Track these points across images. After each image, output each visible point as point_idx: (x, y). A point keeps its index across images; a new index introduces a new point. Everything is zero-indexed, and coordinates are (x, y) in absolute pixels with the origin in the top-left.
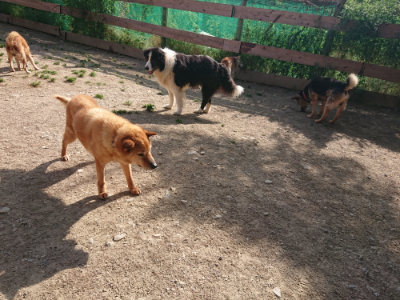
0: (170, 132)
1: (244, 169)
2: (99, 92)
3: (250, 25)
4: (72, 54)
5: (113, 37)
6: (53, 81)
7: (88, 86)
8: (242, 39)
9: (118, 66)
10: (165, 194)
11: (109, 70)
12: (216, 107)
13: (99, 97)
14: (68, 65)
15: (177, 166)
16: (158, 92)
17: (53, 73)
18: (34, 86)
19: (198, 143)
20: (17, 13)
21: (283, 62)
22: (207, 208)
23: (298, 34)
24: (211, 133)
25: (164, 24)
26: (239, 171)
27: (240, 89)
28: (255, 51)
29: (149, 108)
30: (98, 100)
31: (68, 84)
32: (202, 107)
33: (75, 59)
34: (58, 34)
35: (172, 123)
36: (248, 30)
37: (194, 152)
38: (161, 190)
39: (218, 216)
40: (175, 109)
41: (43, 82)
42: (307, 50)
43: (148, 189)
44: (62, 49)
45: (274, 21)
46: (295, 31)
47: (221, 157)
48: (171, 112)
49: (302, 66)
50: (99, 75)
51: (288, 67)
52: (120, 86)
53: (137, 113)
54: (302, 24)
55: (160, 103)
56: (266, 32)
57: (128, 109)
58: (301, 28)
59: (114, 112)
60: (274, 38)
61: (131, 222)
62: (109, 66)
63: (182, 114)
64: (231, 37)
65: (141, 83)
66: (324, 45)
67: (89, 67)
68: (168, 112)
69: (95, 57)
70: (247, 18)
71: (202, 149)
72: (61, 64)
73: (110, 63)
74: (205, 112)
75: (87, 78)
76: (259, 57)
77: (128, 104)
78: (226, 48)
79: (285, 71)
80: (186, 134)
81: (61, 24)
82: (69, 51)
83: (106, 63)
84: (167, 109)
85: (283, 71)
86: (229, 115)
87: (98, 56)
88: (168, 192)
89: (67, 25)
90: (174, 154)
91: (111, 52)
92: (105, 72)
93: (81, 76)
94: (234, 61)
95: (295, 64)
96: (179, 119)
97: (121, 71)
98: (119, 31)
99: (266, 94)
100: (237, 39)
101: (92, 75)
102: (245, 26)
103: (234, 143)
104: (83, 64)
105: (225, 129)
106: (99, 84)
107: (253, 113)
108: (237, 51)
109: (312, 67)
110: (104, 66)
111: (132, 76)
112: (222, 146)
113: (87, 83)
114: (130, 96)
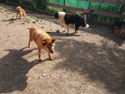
0: (64, 39)
2: (43, 26)
3: (93, 4)
4: (36, 15)
5: (48, 9)
6: (29, 22)
7: (39, 24)
8: (90, 9)
9: (49, 18)
10: (61, 60)
11: (47, 19)
13: (42, 27)
14: (34, 18)
15: (66, 51)
17: (29, 20)
18: (23, 24)
19: (73, 43)
20: (21, 3)
21: (105, 16)
22: (76, 66)
23: (110, 7)
24: (79, 40)
25: (64, 5)
28: (95, 13)
29: (58, 31)
30: (42, 28)
31: (33, 24)
32: (76, 31)
33: (36, 16)
34: (32, 9)
35: (65, 36)
36: (92, 6)
37: (72, 46)
38: (60, 59)
39: (80, 70)
40: (66, 32)
41: (26, 23)
42: (113, 12)
44: (33, 13)
45: (102, 3)
46: (109, 6)
47: (82, 48)
48: (65, 33)
49: (112, 18)
50: (43, 21)
51: (107, 18)
52: (49, 24)
53: (54, 33)
54: (112, 3)
55: (62, 30)
56: (99, 6)
57: (51, 31)
58: (111, 5)
59: (47, 32)
60: (102, 8)
61: (49, 70)
62: (47, 18)
63: (69, 33)
64: (87, 8)
65: (56, 24)
66: (120, 10)
67: (41, 19)
68: (64, 33)
69: (43, 16)
70: (92, 1)
71: (75, 45)
72: (32, 17)
73: (47, 17)
74: (77, 33)
75: (39, 22)
76: (96, 15)
77: (51, 30)
78: (85, 12)
79: (106, 19)
80: (69, 40)
81: (33, 5)
82: (35, 14)
83: (46, 17)
84: (64, 32)
85: (105, 19)
86: (85, 34)
87: (44, 15)
88: (62, 60)
89: (35, 6)
90: (65, 46)
91: (48, 14)
92: (45, 20)
93: (38, 21)
94: (87, 16)
95: (109, 17)
96: (67, 35)
97: (50, 20)
98: (50, 8)
99: (99, 27)
100: (89, 9)
101: (41, 21)
102: (91, 4)
103: (86, 43)
104: (39, 18)
105: (84, 39)
106: (43, 24)
108: (88, 12)
109: (115, 18)
110: (45, 18)
111: (53, 21)
112: (82, 44)
113: (39, 23)
114: (52, 28)
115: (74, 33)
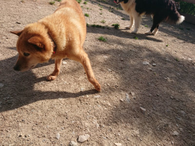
1: (190, 86)
2: (87, 13)
10: (125, 97)
12: (160, 32)
15: (135, 72)
16: (121, 18)
19: (149, 56)
24: (159, 50)
26: (186, 86)
27: (182, 18)
29: (116, 27)
30: (86, 17)
35: (131, 38)
37: (148, 63)
40: (132, 29)
43: (111, 89)
47: (169, 70)
48: (130, 31)
52: (100, 11)
55: (123, 25)
63: (137, 33)
65: (112, 12)
68: (128, 31)
71: (153, 62)
74: (153, 35)
75: (82, 4)
77: (103, 23)
80: (140, 48)
84: (127, 28)
86: (170, 39)
90: (132, 62)
96: (135, 36)
97: (101, 4)
101: (85, 3)
103: (177, 60)
105: (169, 49)
106: (88, 9)
107: (187, 41)
111: (107, 7)
112: (169, 62)
113: (82, 7)
114: (105, 18)
115: (147, 34)
